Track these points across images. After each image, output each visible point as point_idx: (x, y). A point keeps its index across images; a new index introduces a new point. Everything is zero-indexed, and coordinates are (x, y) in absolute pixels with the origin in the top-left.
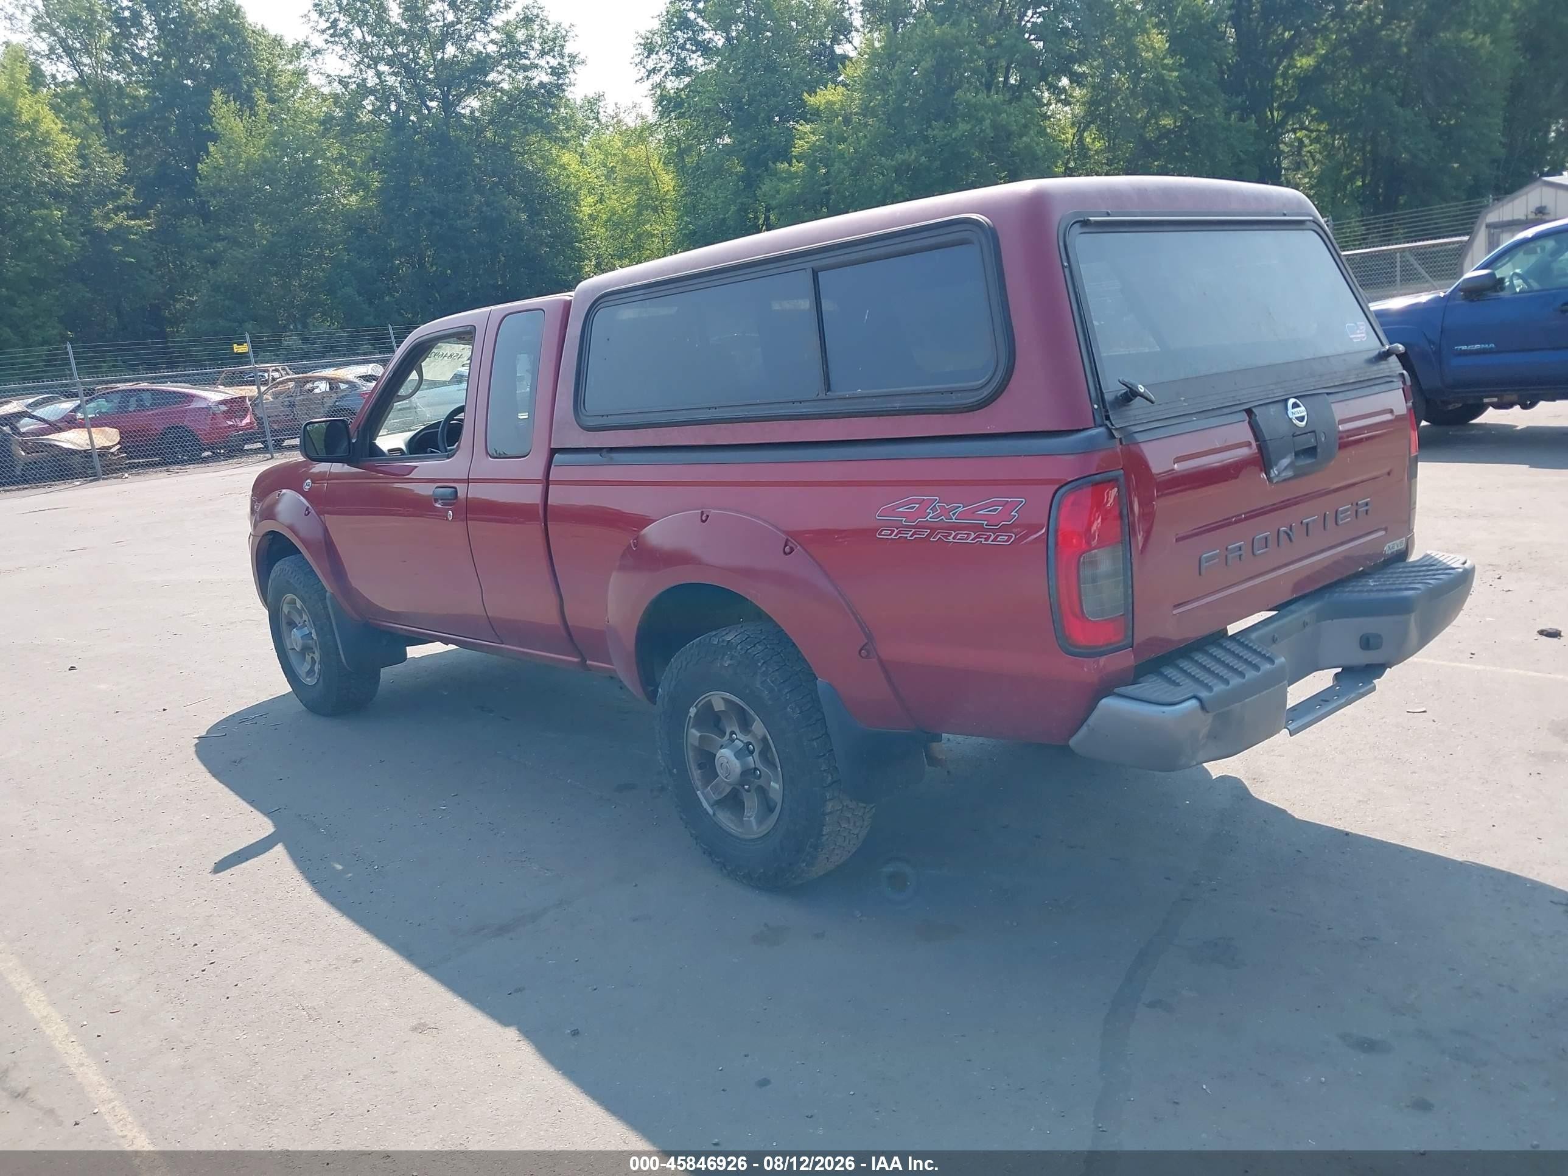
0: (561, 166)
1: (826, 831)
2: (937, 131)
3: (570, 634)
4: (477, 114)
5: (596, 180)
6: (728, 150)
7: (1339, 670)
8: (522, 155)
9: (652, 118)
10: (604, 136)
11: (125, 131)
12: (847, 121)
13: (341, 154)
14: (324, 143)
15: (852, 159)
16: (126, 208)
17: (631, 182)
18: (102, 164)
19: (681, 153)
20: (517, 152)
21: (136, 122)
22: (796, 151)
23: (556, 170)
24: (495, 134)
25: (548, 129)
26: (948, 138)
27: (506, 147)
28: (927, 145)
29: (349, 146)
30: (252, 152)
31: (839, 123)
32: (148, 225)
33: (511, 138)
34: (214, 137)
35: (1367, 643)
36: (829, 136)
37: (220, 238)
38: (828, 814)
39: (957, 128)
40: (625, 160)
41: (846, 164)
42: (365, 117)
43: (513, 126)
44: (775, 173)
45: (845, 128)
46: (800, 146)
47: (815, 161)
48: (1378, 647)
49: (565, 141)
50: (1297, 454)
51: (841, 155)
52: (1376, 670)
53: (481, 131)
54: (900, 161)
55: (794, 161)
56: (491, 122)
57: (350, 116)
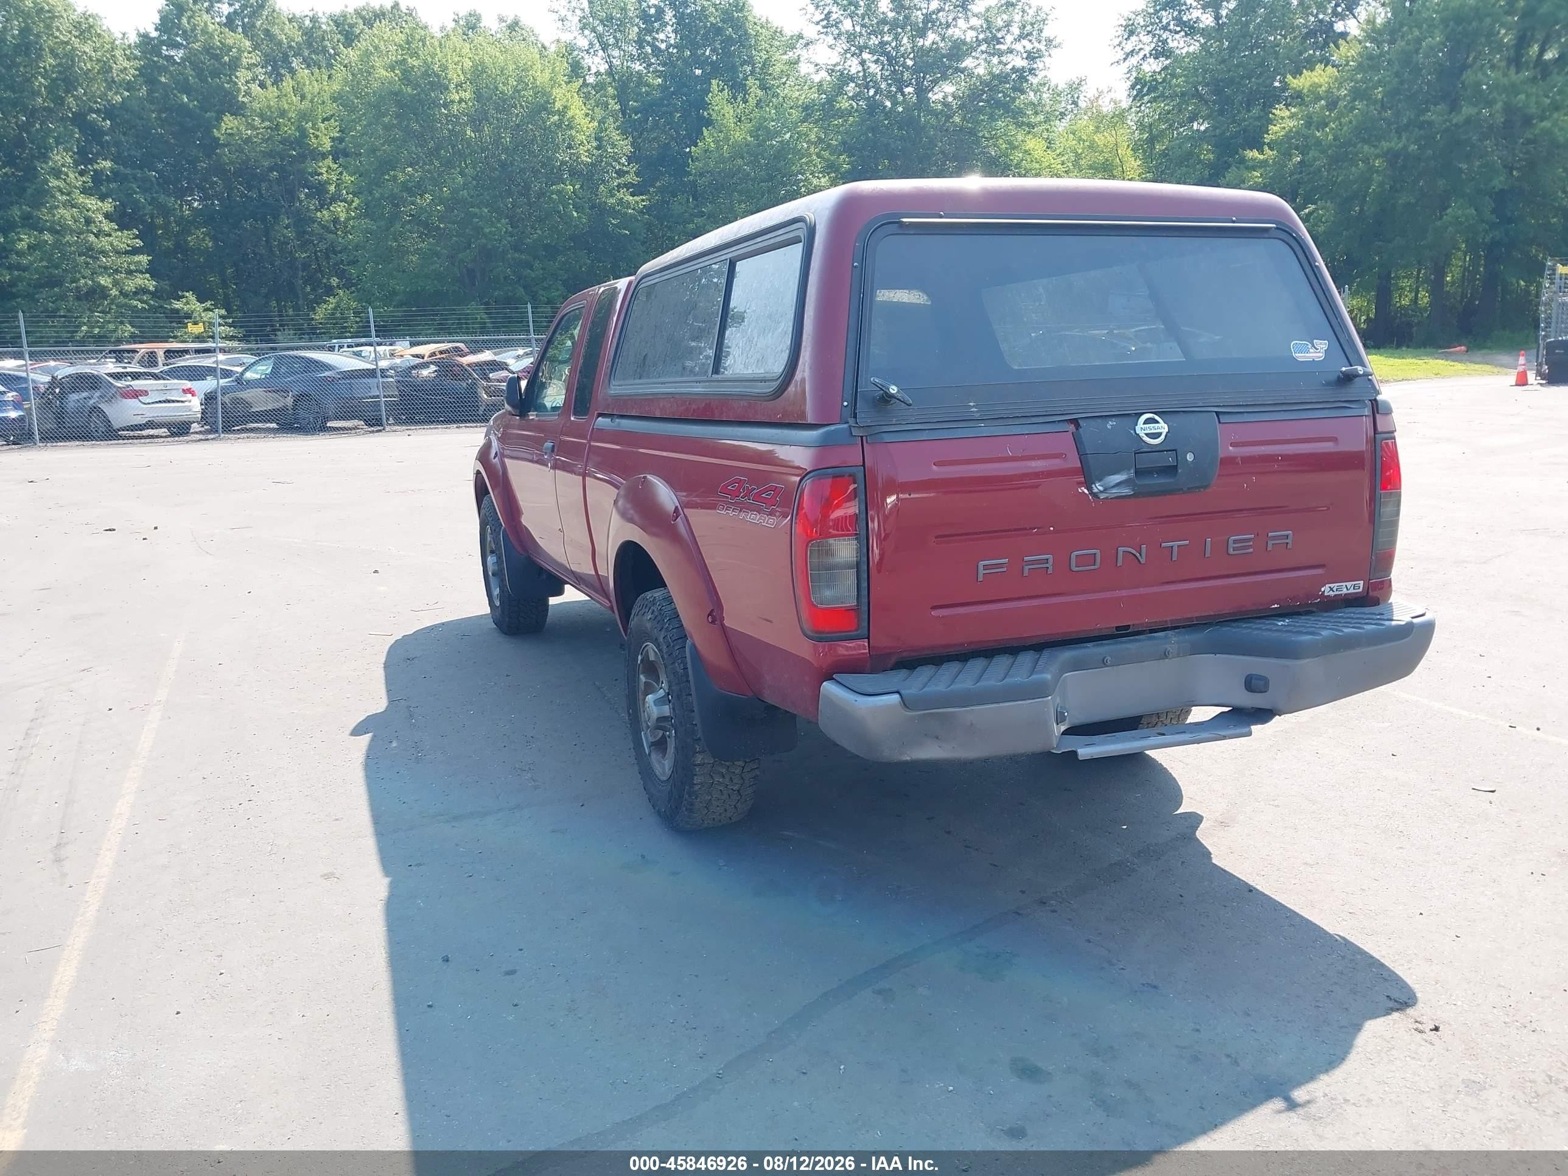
0: (1026, 151)
1: (696, 780)
2: (1435, 115)
3: (599, 579)
4: (950, 99)
5: (1060, 166)
6: (1202, 136)
7: (1226, 709)
8: (987, 139)
9: (1125, 104)
10: (1080, 122)
11: (639, 115)
12: (1332, 104)
13: (819, 138)
14: (803, 128)
15: (1330, 147)
16: (627, 186)
17: (1096, 169)
18: (614, 146)
19: (1152, 141)
20: (983, 137)
21: (649, 108)
22: (1267, 138)
23: (1020, 155)
24: (964, 119)
25: (1016, 115)
26: (1448, 124)
27: (972, 132)
28: (1422, 132)
29: (826, 130)
30: (740, 135)
31: (1322, 108)
32: (643, 200)
33: (978, 122)
34: (709, 123)
35: (1252, 684)
36: (1308, 124)
37: (701, 214)
38: (699, 765)
39: (1461, 112)
40: (1092, 147)
41: (1323, 152)
42: (844, 104)
43: (981, 110)
44: (1243, 160)
45: (1327, 113)
46: (1276, 131)
47: (1290, 148)
48: (1263, 690)
49: (1031, 126)
50: (1138, 472)
51: (1318, 142)
52: (1264, 715)
53: (949, 117)
54: (1385, 149)
55: (1266, 148)
56: (960, 107)
57: (831, 101)
